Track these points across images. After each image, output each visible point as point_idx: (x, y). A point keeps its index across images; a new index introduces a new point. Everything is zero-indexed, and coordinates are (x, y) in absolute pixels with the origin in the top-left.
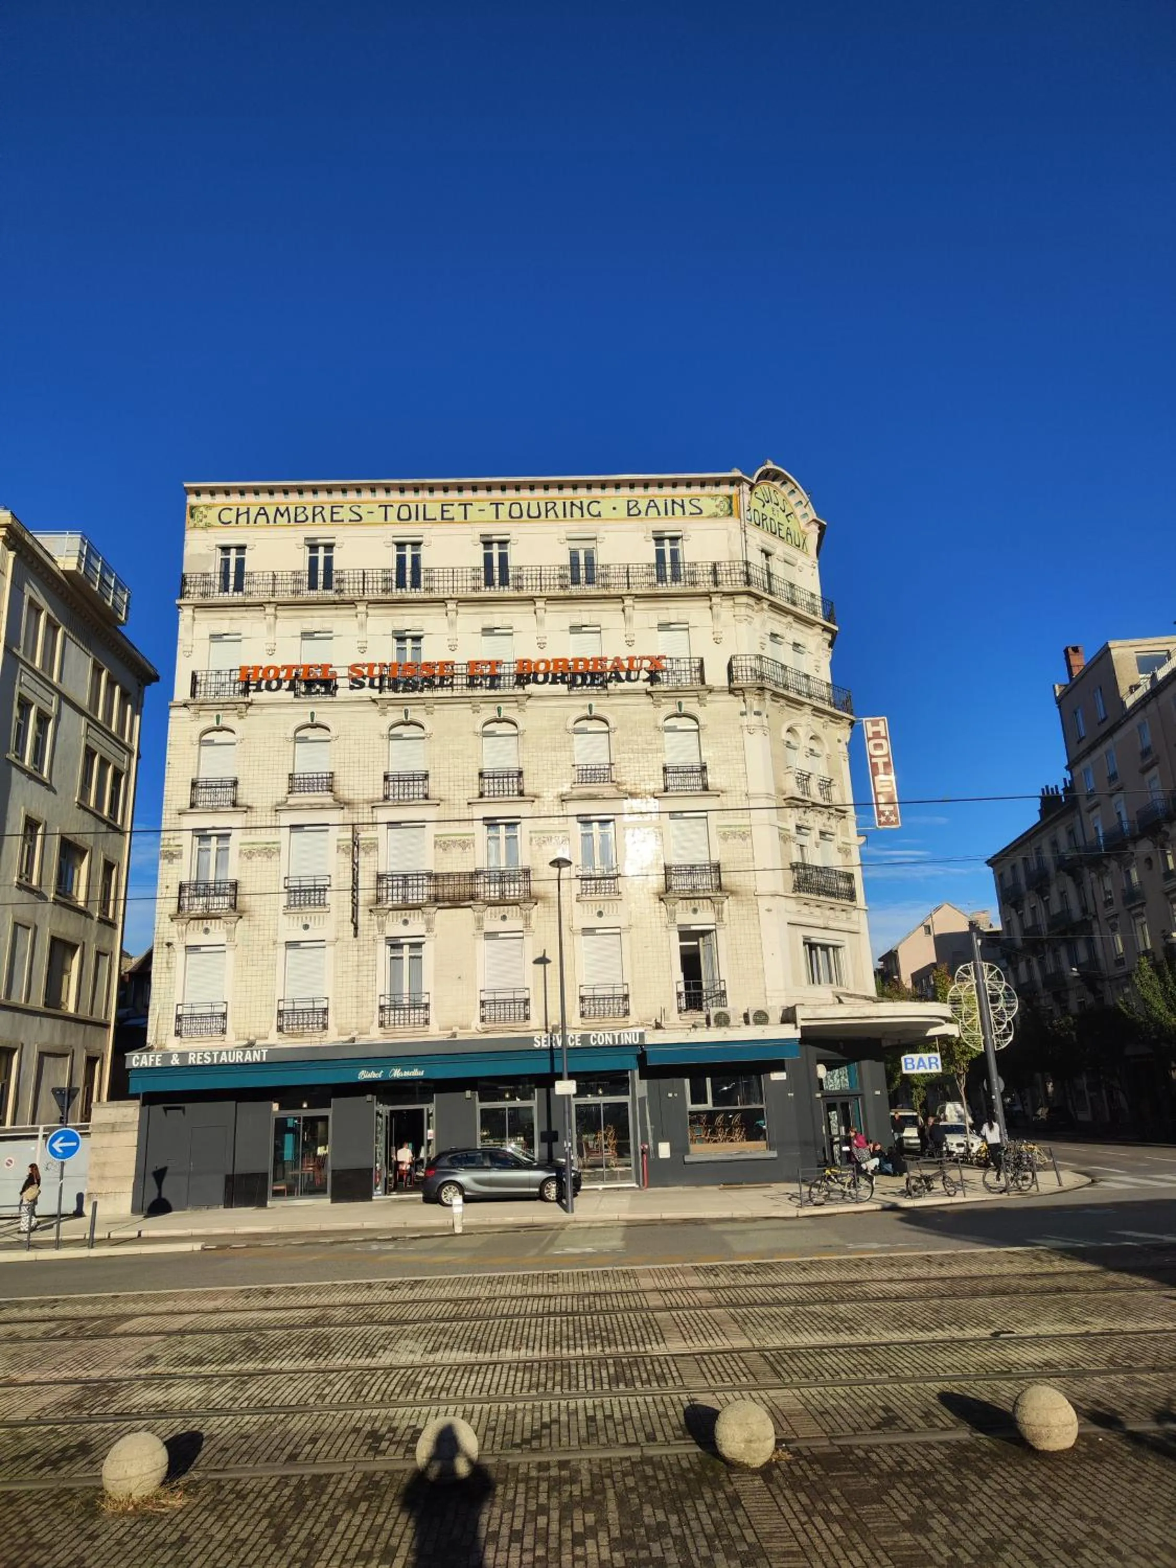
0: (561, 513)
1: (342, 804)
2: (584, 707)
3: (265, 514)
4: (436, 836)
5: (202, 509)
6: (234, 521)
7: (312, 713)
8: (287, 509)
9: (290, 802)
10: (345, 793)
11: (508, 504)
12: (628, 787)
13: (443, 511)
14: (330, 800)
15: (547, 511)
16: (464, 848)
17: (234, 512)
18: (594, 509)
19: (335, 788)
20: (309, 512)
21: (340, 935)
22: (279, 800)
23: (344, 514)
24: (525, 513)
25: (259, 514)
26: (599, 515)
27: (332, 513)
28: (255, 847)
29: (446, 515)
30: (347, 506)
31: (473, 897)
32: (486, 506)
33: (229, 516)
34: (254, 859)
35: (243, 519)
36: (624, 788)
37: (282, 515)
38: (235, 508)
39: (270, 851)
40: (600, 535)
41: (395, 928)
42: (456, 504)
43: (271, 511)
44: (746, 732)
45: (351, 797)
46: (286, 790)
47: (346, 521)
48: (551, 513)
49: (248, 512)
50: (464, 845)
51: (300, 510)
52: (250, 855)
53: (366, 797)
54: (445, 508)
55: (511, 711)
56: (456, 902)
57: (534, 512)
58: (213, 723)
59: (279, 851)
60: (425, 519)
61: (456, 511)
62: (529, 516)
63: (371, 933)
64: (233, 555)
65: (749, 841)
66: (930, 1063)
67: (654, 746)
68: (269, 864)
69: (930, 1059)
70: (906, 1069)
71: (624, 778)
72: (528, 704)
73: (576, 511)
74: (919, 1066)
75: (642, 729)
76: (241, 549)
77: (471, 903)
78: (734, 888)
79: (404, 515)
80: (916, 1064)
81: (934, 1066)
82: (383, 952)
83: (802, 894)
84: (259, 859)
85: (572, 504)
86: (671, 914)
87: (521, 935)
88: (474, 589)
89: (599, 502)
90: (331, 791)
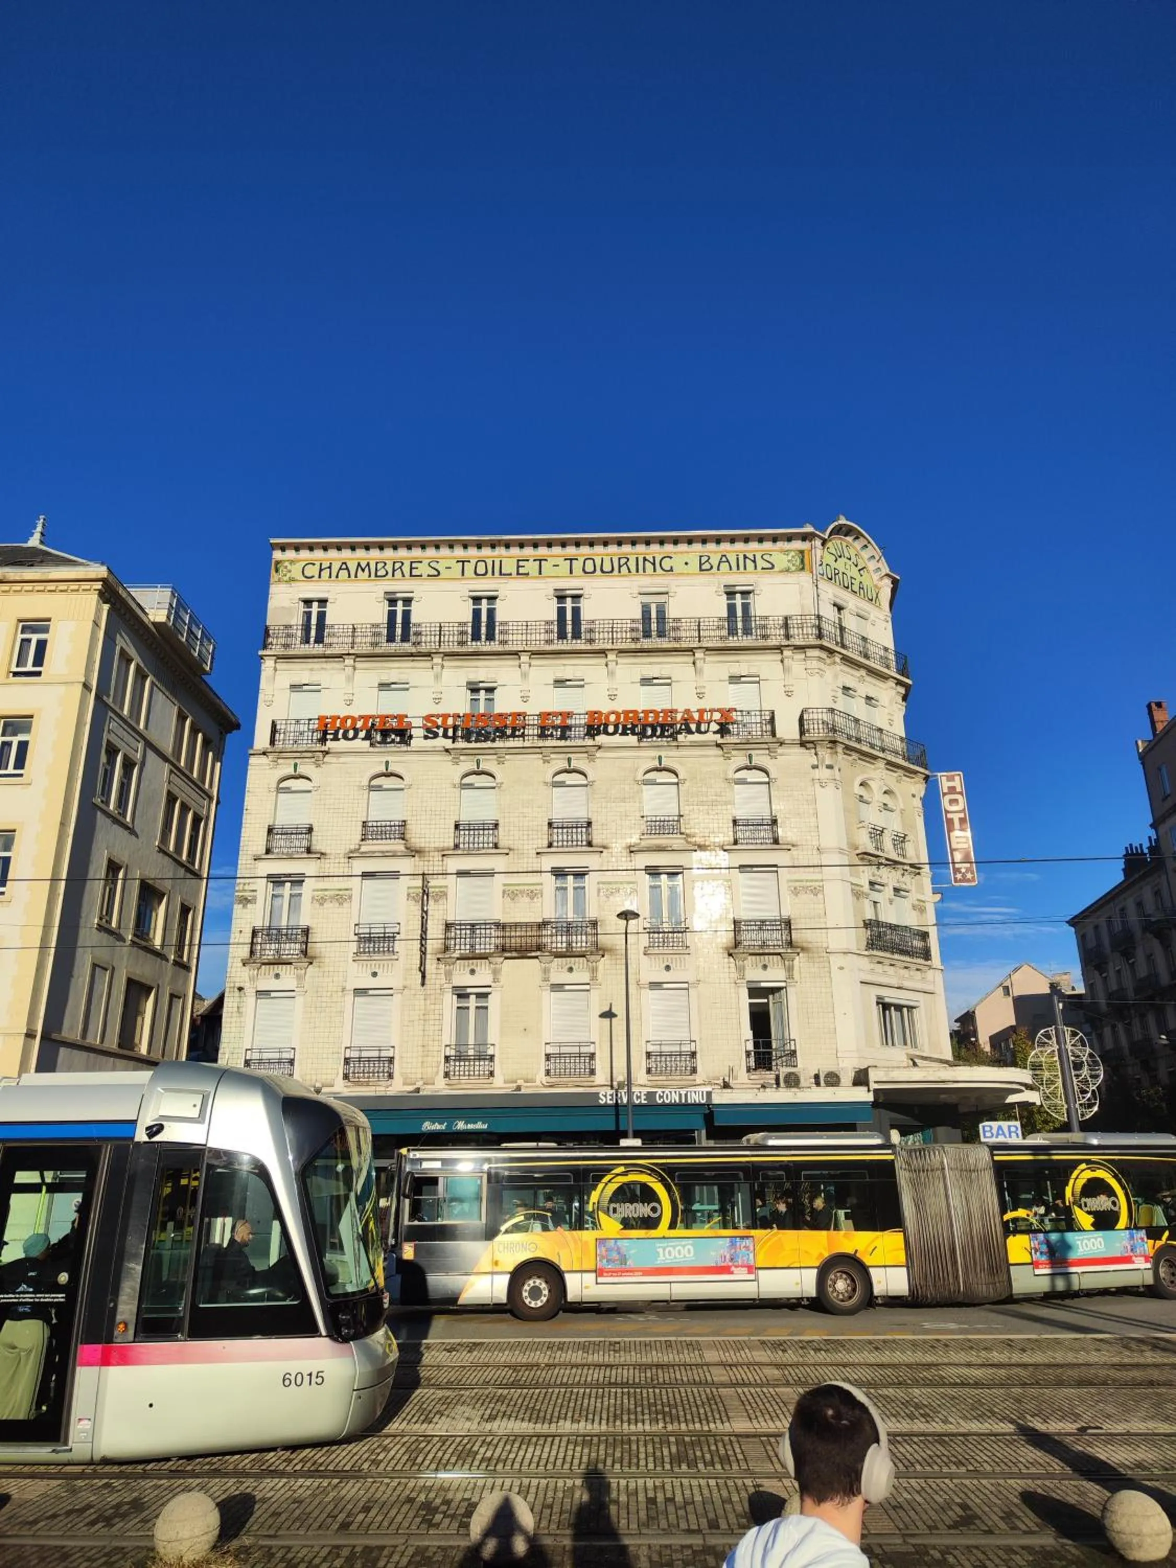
0: (633, 569)
1: (414, 852)
2: (654, 758)
3: (347, 569)
4: (505, 885)
5: (287, 564)
6: (317, 576)
7: (387, 763)
8: (368, 564)
9: (363, 849)
10: (416, 840)
11: (581, 560)
12: (699, 840)
13: (518, 567)
14: (402, 848)
15: (620, 566)
16: (532, 898)
17: (317, 567)
18: (667, 564)
19: (407, 836)
20: (389, 568)
21: (408, 983)
22: (352, 847)
23: (423, 569)
24: (598, 568)
25: (340, 569)
26: (671, 570)
27: (411, 568)
28: (326, 893)
29: (521, 570)
30: (426, 562)
31: (539, 948)
32: (560, 561)
33: (312, 571)
34: (326, 906)
35: (325, 574)
36: (693, 840)
37: (363, 570)
38: (318, 564)
39: (341, 898)
40: (672, 589)
41: (462, 978)
42: (532, 560)
43: (352, 567)
44: (817, 785)
45: (423, 845)
46: (359, 837)
47: (425, 576)
48: (624, 568)
49: (330, 567)
50: (532, 895)
51: (380, 566)
52: (322, 901)
53: (437, 845)
54: (521, 563)
55: (581, 762)
56: (523, 952)
57: (607, 567)
58: (290, 771)
59: (350, 897)
60: (501, 574)
61: (531, 567)
62: (602, 571)
63: (438, 982)
64: (315, 608)
65: (820, 896)
66: (1010, 1133)
67: (724, 799)
68: (340, 910)
69: (1009, 1127)
70: (985, 1137)
71: (692, 830)
72: (598, 754)
73: (649, 566)
74: (998, 1134)
75: (713, 781)
76: (323, 602)
77: (538, 953)
78: (805, 945)
79: (481, 569)
80: (994, 1131)
81: (1014, 1135)
82: (450, 1002)
83: (875, 952)
84: (331, 905)
85: (645, 559)
86: (741, 970)
87: (587, 987)
88: (549, 642)
89: (671, 558)
90: (403, 839)
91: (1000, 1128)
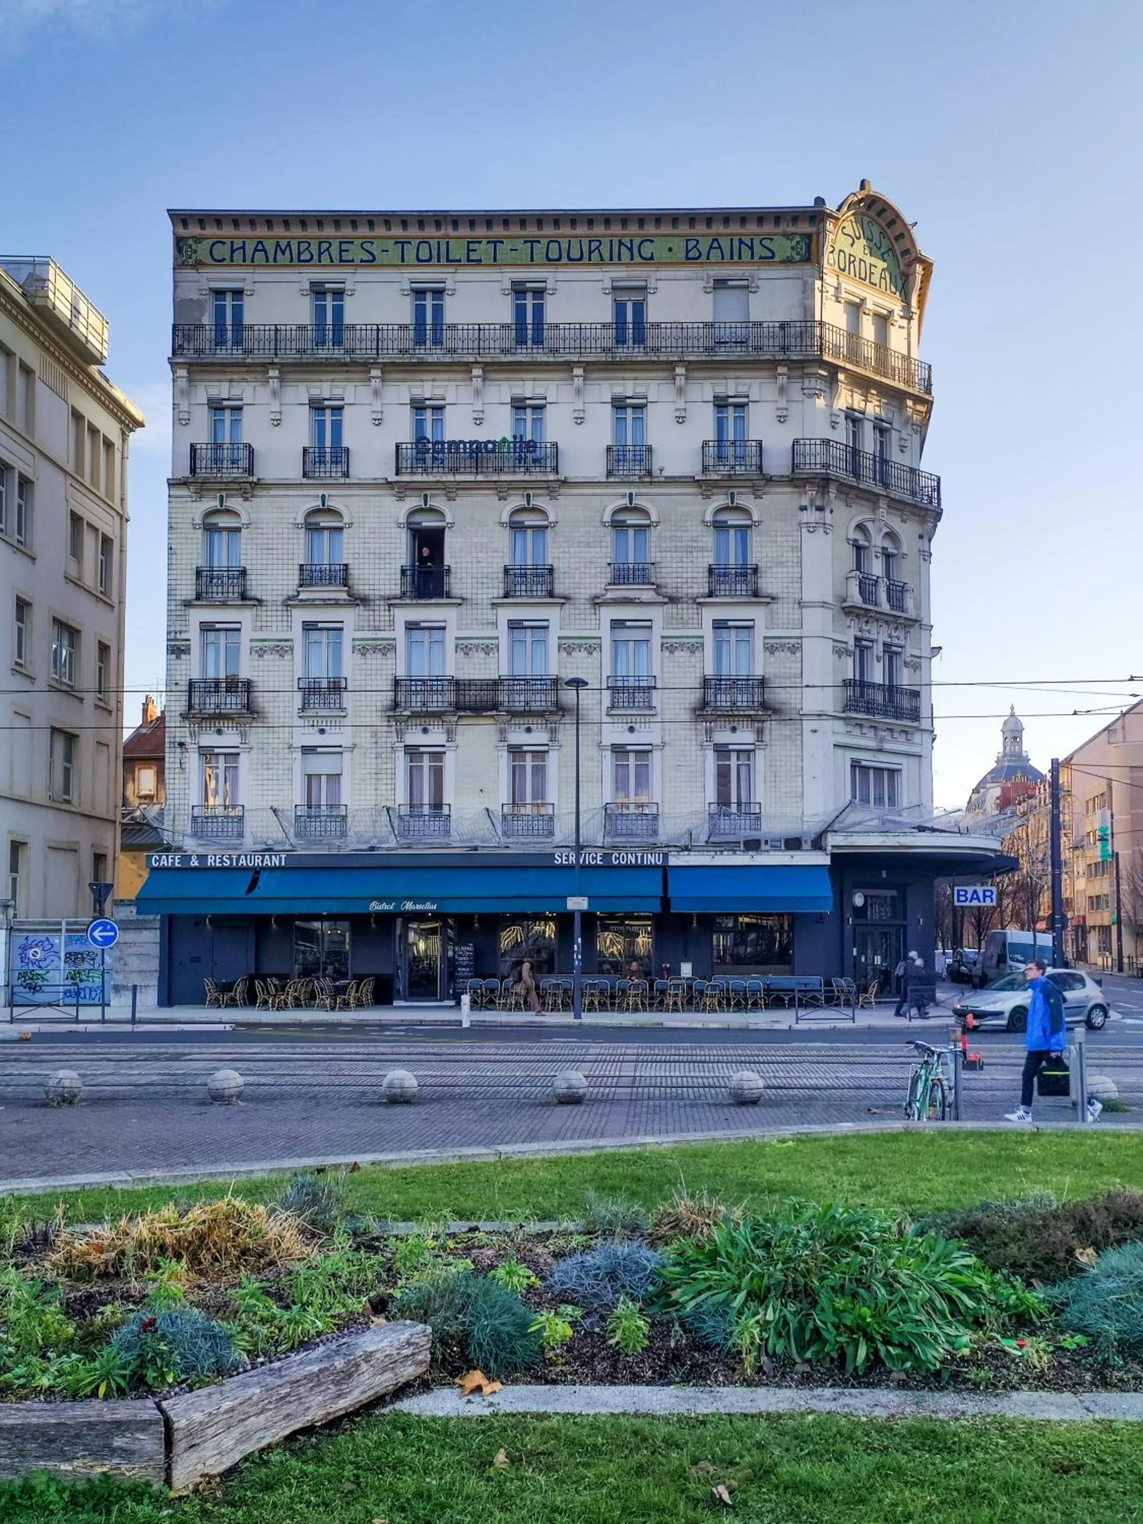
0: (606, 255)
1: (359, 601)
2: (624, 496)
3: (264, 250)
4: (457, 638)
5: (190, 242)
6: (228, 258)
7: (323, 496)
8: (289, 245)
9: (302, 596)
10: (361, 589)
11: (544, 241)
12: (670, 591)
13: (469, 250)
14: (344, 596)
15: (590, 252)
16: (487, 654)
17: (228, 246)
18: (647, 250)
19: (350, 582)
20: (314, 249)
21: (357, 741)
22: (291, 593)
23: (356, 253)
24: (565, 255)
25: (256, 250)
26: (652, 258)
27: (341, 251)
28: (266, 644)
29: (473, 256)
30: (358, 242)
31: (495, 706)
32: (519, 245)
33: (222, 251)
34: (265, 657)
35: (238, 255)
36: (664, 590)
37: (283, 252)
38: (228, 241)
39: (282, 649)
40: (652, 284)
41: (415, 737)
42: (485, 241)
43: (270, 246)
44: (804, 530)
45: (367, 592)
46: (297, 582)
47: (357, 262)
48: (595, 255)
49: (243, 248)
50: (487, 650)
51: (304, 246)
52: (261, 652)
53: (382, 593)
54: (472, 246)
55: (541, 499)
56: (478, 710)
57: (575, 254)
58: (215, 504)
59: (292, 649)
60: (448, 260)
61: (483, 250)
62: (570, 259)
63: (389, 740)
64: (229, 302)
65: (798, 654)
66: (985, 896)
67: (700, 544)
68: (281, 663)
69: (984, 891)
70: (959, 901)
71: (663, 580)
72: (562, 491)
73: (625, 252)
74: (972, 899)
75: (688, 524)
76: (238, 293)
77: (494, 713)
78: (778, 706)
79: (424, 255)
80: (969, 896)
81: (988, 899)
82: (401, 762)
83: (854, 715)
84: (271, 657)
85: (621, 243)
86: (709, 732)
87: (545, 748)
88: (504, 351)
89: (652, 241)
90: (345, 585)
91: (975, 892)
